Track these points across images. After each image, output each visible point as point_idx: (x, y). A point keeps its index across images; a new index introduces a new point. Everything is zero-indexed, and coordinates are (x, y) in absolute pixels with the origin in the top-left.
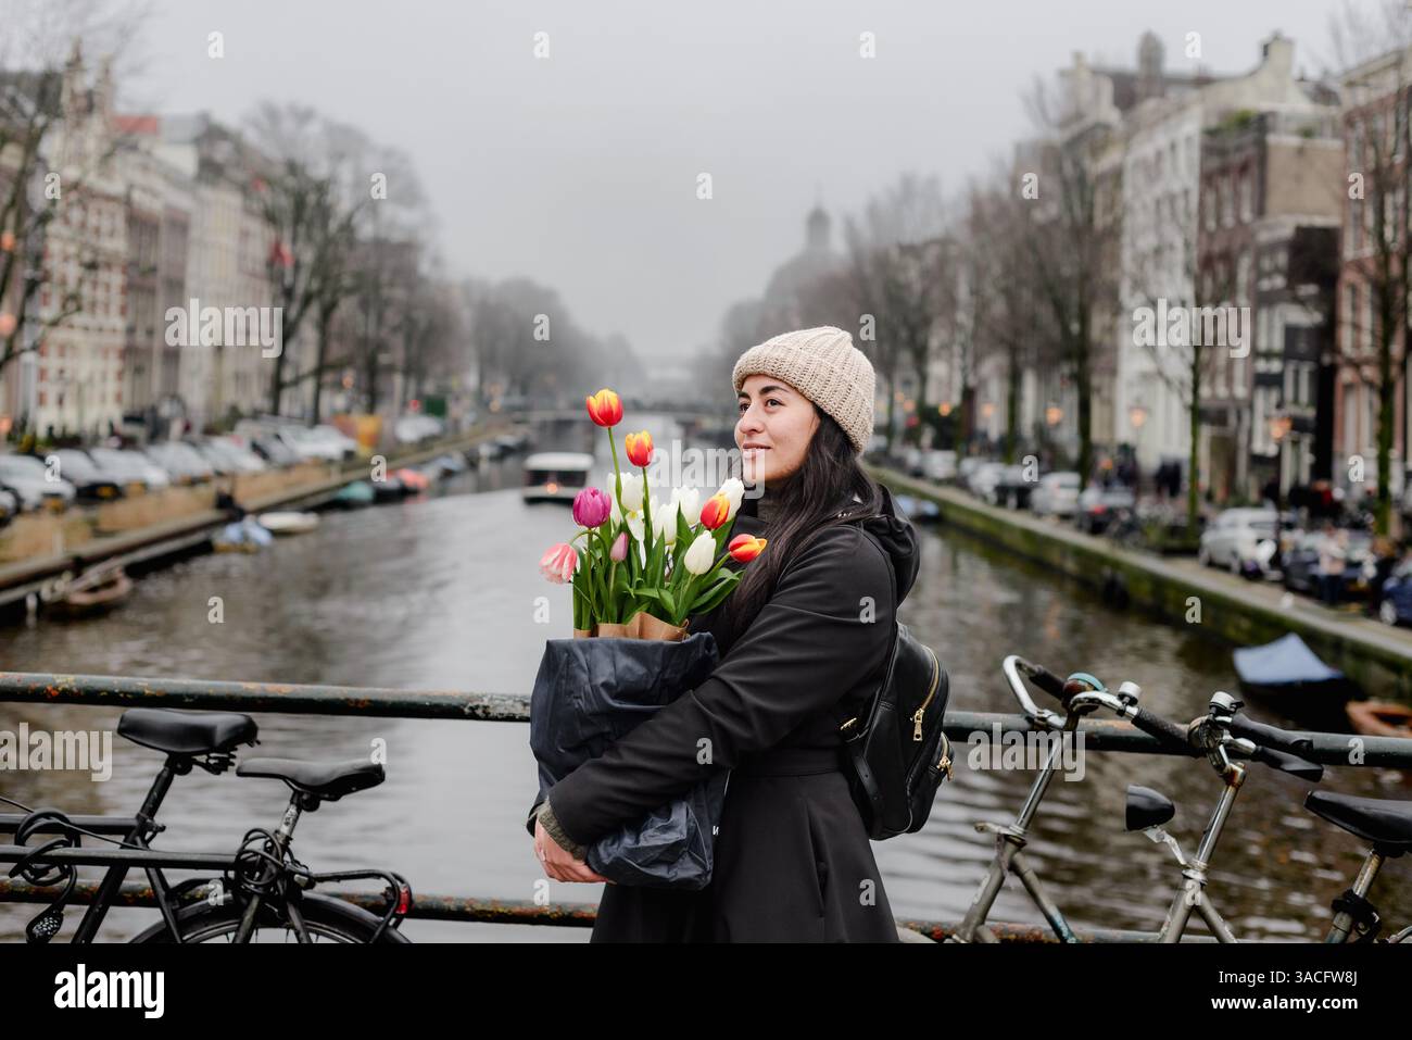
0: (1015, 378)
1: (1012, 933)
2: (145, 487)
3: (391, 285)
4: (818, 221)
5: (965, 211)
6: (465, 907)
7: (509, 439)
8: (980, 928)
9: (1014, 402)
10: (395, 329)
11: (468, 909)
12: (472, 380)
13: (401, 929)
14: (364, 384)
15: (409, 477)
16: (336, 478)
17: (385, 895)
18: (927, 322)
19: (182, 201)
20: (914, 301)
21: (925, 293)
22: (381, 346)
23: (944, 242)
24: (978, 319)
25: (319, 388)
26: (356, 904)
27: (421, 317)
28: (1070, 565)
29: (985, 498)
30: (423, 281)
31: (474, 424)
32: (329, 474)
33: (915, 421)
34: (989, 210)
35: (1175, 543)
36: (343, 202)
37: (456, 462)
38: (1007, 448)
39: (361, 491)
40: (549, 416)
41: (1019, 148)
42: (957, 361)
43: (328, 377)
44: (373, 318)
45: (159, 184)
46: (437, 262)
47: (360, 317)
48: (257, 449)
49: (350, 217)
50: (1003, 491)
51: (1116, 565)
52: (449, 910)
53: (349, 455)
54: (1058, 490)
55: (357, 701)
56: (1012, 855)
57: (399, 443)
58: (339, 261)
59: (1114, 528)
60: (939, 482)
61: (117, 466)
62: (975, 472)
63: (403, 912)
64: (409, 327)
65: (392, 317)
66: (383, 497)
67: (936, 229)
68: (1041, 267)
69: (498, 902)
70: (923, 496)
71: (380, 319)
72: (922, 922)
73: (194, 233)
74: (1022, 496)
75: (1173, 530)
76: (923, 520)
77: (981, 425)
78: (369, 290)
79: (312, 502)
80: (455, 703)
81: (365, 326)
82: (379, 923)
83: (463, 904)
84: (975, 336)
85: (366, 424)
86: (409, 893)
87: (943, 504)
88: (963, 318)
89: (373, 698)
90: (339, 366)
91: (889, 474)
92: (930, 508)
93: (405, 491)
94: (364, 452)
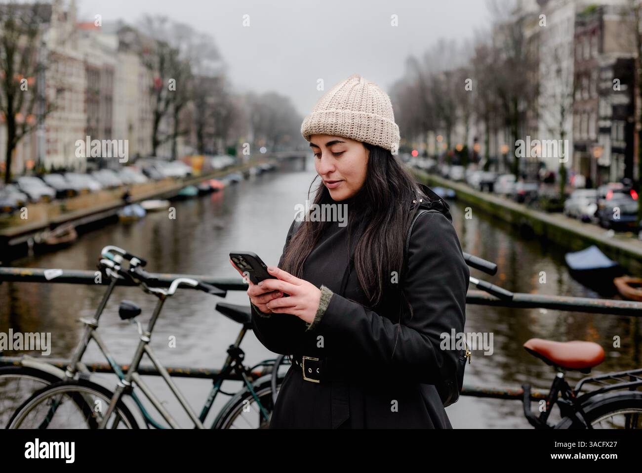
0: (488, 132)
2: (89, 191)
3: (210, 95)
7: (265, 165)
9: (488, 143)
10: (211, 116)
15: (215, 183)
16: (179, 184)
19: (111, 60)
22: (205, 124)
25: (175, 145)
28: (509, 218)
29: (473, 187)
31: (250, 159)
32: (176, 183)
35: (554, 206)
37: (238, 176)
39: (191, 191)
40: (285, 155)
43: (180, 140)
45: (98, 53)
48: (145, 173)
50: (482, 184)
51: (527, 217)
53: (189, 175)
54: (506, 183)
57: (213, 168)
59: (528, 200)
60: (456, 181)
61: (77, 181)
62: (471, 175)
66: (202, 194)
70: (448, 188)
71: (203, 111)
73: (117, 75)
74: (489, 186)
75: (553, 201)
79: (167, 196)
85: (197, 160)
87: (456, 191)
90: (184, 133)
91: (436, 178)
92: (451, 193)
93: (212, 191)
94: (196, 173)
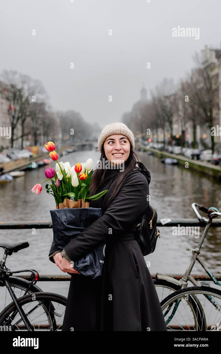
0: (194, 128)
1: (198, 276)
3: (39, 114)
4: (143, 91)
5: (180, 87)
6: (53, 278)
7: (70, 150)
8: (189, 276)
9: (195, 133)
10: (41, 125)
11: (54, 278)
12: (60, 136)
13: (36, 284)
14: (34, 139)
15: (46, 161)
16: (28, 162)
17: (31, 276)
18: (172, 115)
20: (168, 109)
21: (171, 108)
22: (37, 129)
23: (175, 95)
24: (185, 113)
25: (23, 140)
26: (24, 278)
27: (47, 122)
28: (211, 173)
29: (188, 158)
30: (47, 112)
31: (62, 147)
32: (26, 161)
33: (170, 140)
34: (186, 86)
36: (26, 94)
38: (194, 145)
40: (80, 144)
41: (192, 70)
42: (180, 124)
43: (25, 138)
44: (35, 122)
46: (50, 107)
47: (32, 122)
48: (8, 156)
49: (27, 98)
50: (193, 156)
52: (49, 278)
53: (31, 156)
54: (207, 155)
55: (21, 225)
56: (197, 256)
57: (43, 153)
58: (26, 108)
59: (220, 163)
60: (177, 154)
62: (186, 151)
63: (36, 280)
64: (44, 124)
65: (40, 122)
66: (40, 166)
67: (173, 92)
68: (199, 99)
69: (62, 276)
70: (173, 158)
71: (37, 122)
72: (174, 275)
74: (198, 157)
76: (173, 164)
77: (187, 140)
78: (33, 115)
79: (23, 168)
80: (47, 224)
81: (33, 125)
82: (30, 283)
83: (53, 277)
84: (184, 118)
85: (35, 148)
86: (38, 275)
87: (178, 160)
88: (181, 113)
89: (25, 224)
90: (27, 135)
91: (165, 153)
92: (175, 161)
93: (45, 165)
94: (35, 155)
